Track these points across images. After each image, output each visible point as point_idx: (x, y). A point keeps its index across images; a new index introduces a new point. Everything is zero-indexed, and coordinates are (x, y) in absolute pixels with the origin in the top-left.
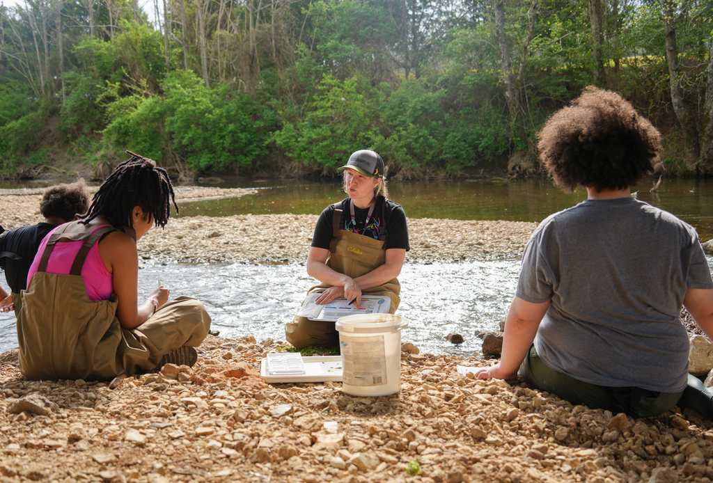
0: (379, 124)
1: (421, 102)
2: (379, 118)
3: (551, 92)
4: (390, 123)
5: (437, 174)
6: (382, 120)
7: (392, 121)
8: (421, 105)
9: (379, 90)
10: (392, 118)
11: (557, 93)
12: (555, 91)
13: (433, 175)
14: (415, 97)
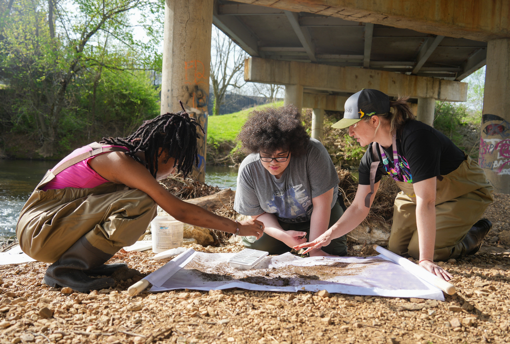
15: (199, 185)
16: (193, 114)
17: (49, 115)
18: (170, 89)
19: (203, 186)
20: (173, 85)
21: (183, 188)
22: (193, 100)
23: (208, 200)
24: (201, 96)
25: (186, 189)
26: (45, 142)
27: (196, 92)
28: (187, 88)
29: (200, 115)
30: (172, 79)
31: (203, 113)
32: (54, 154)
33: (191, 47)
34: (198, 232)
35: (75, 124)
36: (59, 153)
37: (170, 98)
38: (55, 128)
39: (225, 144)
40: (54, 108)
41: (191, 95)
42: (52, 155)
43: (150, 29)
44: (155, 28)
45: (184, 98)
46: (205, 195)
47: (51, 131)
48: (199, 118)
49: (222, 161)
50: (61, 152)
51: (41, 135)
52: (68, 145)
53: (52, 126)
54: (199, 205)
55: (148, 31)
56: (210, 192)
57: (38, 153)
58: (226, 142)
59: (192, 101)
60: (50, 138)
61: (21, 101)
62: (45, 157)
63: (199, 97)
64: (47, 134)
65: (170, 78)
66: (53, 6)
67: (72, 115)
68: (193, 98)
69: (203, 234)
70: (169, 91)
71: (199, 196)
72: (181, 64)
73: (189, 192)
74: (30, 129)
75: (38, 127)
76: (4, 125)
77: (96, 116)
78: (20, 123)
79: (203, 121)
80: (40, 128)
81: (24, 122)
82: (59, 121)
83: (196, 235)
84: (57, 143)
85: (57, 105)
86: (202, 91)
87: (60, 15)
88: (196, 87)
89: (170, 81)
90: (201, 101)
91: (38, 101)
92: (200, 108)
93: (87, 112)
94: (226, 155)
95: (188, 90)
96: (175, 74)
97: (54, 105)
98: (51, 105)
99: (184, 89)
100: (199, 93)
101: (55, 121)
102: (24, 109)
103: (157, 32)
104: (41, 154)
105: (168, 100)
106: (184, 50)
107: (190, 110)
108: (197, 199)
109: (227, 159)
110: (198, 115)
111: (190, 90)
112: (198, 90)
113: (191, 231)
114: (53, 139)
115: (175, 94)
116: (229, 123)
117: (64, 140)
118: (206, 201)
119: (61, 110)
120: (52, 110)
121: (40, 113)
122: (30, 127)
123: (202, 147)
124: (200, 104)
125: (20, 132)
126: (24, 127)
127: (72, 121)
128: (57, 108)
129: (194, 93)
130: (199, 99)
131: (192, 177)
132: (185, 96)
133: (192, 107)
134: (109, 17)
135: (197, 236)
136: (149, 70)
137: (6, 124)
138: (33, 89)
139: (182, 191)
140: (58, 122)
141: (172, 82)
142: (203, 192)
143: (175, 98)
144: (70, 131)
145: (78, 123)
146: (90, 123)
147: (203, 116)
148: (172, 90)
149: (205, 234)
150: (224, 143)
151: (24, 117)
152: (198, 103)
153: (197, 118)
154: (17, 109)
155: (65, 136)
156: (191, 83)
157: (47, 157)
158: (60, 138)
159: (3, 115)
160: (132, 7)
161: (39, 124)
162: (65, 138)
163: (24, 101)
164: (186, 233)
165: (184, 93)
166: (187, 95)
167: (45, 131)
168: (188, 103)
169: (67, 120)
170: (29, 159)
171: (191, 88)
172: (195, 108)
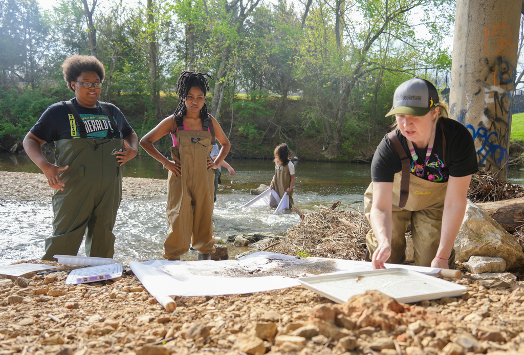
0: (10, 115)
1: (40, 103)
2: (10, 112)
3: (125, 105)
4: (18, 116)
5: (52, 151)
6: (12, 113)
7: (20, 114)
8: (40, 105)
9: (9, 94)
10: (20, 112)
11: (128, 106)
12: (127, 105)
13: (50, 151)
14: (35, 100)
15: (500, 185)
16: (493, 93)
17: (333, 119)
18: (463, 64)
19: (507, 185)
20: (467, 58)
21: (478, 187)
22: (495, 75)
23: (516, 204)
24: (506, 70)
25: (483, 189)
26: (330, 145)
27: (499, 65)
28: (487, 61)
29: (504, 95)
30: (466, 52)
31: (507, 92)
32: (337, 156)
33: (493, 7)
34: (508, 249)
35: (357, 127)
36: (342, 155)
37: (462, 76)
38: (339, 132)
39: (515, 145)
40: (338, 113)
41: (491, 70)
42: (336, 157)
43: (434, 26)
44: (439, 25)
45: (482, 74)
46: (510, 198)
47: (336, 135)
48: (502, 98)
49: (512, 163)
50: (344, 154)
51: (327, 139)
52: (351, 148)
53: (336, 130)
54: (501, 211)
55: (432, 28)
56: (517, 193)
57: (324, 155)
58: (516, 142)
59: (493, 77)
60: (334, 141)
61: (311, 108)
62: (330, 158)
63: (503, 71)
64: (332, 138)
65: (464, 50)
66: (340, 16)
67: (355, 119)
68: (495, 73)
69: (515, 252)
70: (461, 67)
71: (501, 199)
72: (478, 31)
73: (486, 193)
74: (318, 134)
75: (324, 131)
76: (296, 130)
77: (376, 120)
78: (309, 128)
79: (507, 102)
80: (326, 132)
81: (313, 127)
82: (343, 125)
83: (503, 252)
84: (341, 145)
85: (341, 110)
86: (507, 63)
87: (346, 25)
88: (500, 59)
89: (463, 55)
90: (505, 76)
91: (325, 108)
92: (504, 85)
93: (369, 115)
94: (517, 157)
95: (487, 63)
96: (471, 45)
97: (338, 110)
98: (336, 110)
99: (483, 63)
100: (504, 65)
101: (339, 125)
102: (313, 115)
103: (441, 28)
104: (326, 156)
105: (460, 79)
106: (484, 12)
107: (489, 89)
108: (499, 202)
109: (517, 161)
110: (501, 94)
111: (490, 64)
112: (502, 62)
113: (497, 247)
114: (337, 142)
115: (470, 71)
116: (520, 122)
117: (346, 142)
118: (512, 206)
119: (344, 114)
120: (337, 115)
121: (326, 118)
122: (318, 132)
123: (504, 136)
124: (504, 81)
125: (310, 137)
126: (312, 132)
127: (355, 125)
128: (342, 113)
129: (497, 67)
130: (503, 73)
131: (490, 174)
132: (483, 71)
133: (493, 84)
134: (391, 19)
135: (505, 255)
136: (431, 68)
137: (298, 130)
138: (321, 96)
139: (476, 192)
140: (341, 126)
141: (466, 56)
142: (507, 194)
143: (470, 75)
144: (352, 134)
145: (359, 127)
146: (371, 126)
147: (507, 96)
148: (466, 65)
149: (518, 252)
150: (514, 143)
151: (313, 123)
152: (501, 78)
153: (500, 99)
154: (306, 115)
155: (348, 139)
156: (492, 54)
157: (331, 159)
158: (343, 141)
159: (296, 122)
160: (415, 5)
161: (326, 129)
162: (347, 141)
163: (313, 108)
164: (489, 249)
165: (482, 67)
166: (486, 69)
167: (331, 135)
168: (487, 79)
169: (350, 123)
170: (316, 161)
171: (492, 60)
172: (497, 85)
